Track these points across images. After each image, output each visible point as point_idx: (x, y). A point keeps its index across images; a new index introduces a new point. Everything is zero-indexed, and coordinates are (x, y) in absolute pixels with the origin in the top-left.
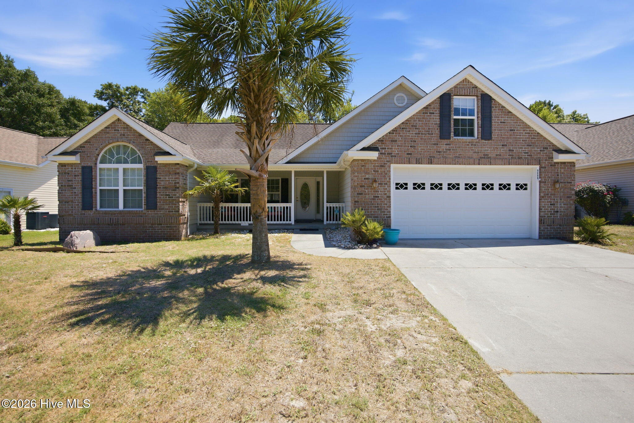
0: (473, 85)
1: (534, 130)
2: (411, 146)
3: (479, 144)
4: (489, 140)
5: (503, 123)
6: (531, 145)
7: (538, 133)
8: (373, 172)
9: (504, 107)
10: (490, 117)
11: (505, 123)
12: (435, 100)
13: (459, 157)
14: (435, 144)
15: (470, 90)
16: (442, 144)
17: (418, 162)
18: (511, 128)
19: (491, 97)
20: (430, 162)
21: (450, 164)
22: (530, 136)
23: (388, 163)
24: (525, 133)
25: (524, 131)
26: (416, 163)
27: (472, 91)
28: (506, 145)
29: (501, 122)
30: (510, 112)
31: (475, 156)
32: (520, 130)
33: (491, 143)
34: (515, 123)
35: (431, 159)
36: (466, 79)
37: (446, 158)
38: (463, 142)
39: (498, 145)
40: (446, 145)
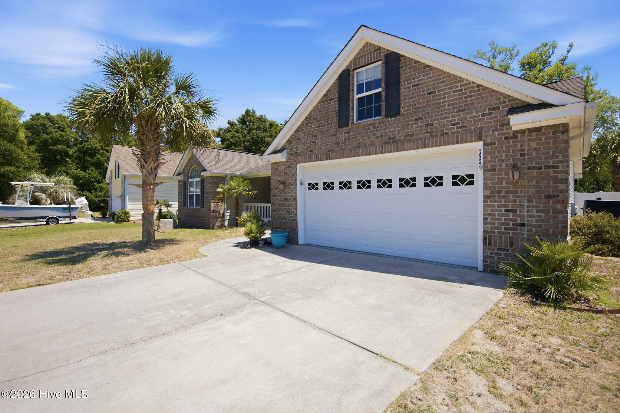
0: (375, 47)
1: (470, 83)
2: (312, 142)
3: (382, 125)
4: (395, 116)
5: (417, 85)
6: (464, 110)
7: (479, 86)
8: (284, 174)
9: (418, 62)
10: (398, 82)
11: (419, 84)
12: (334, 83)
13: (359, 147)
14: (333, 135)
15: (371, 55)
16: (341, 134)
17: (318, 159)
18: (429, 90)
19: (399, 54)
20: (329, 158)
21: (348, 157)
22: (463, 94)
23: (294, 164)
24: (454, 92)
25: (451, 88)
26: (316, 161)
27: (374, 56)
28: (421, 118)
29: (413, 86)
30: (428, 66)
31: (378, 142)
32: (443, 90)
33: (400, 119)
34: (436, 80)
35: (329, 154)
36: (367, 43)
37: (344, 150)
38: (363, 127)
39: (410, 121)
40: (345, 133)
